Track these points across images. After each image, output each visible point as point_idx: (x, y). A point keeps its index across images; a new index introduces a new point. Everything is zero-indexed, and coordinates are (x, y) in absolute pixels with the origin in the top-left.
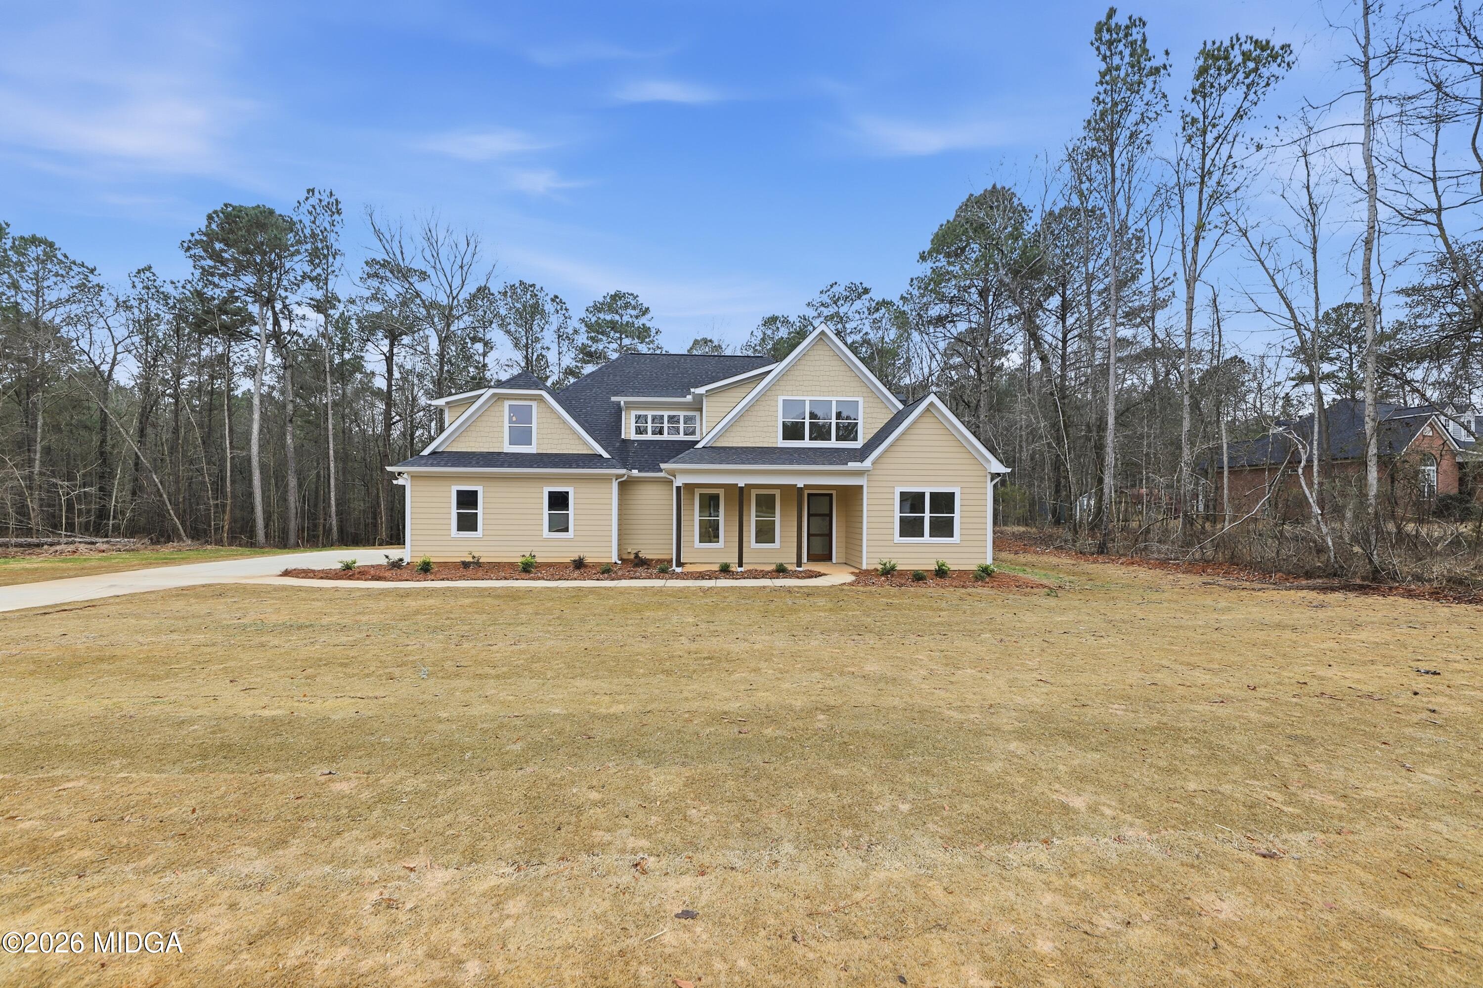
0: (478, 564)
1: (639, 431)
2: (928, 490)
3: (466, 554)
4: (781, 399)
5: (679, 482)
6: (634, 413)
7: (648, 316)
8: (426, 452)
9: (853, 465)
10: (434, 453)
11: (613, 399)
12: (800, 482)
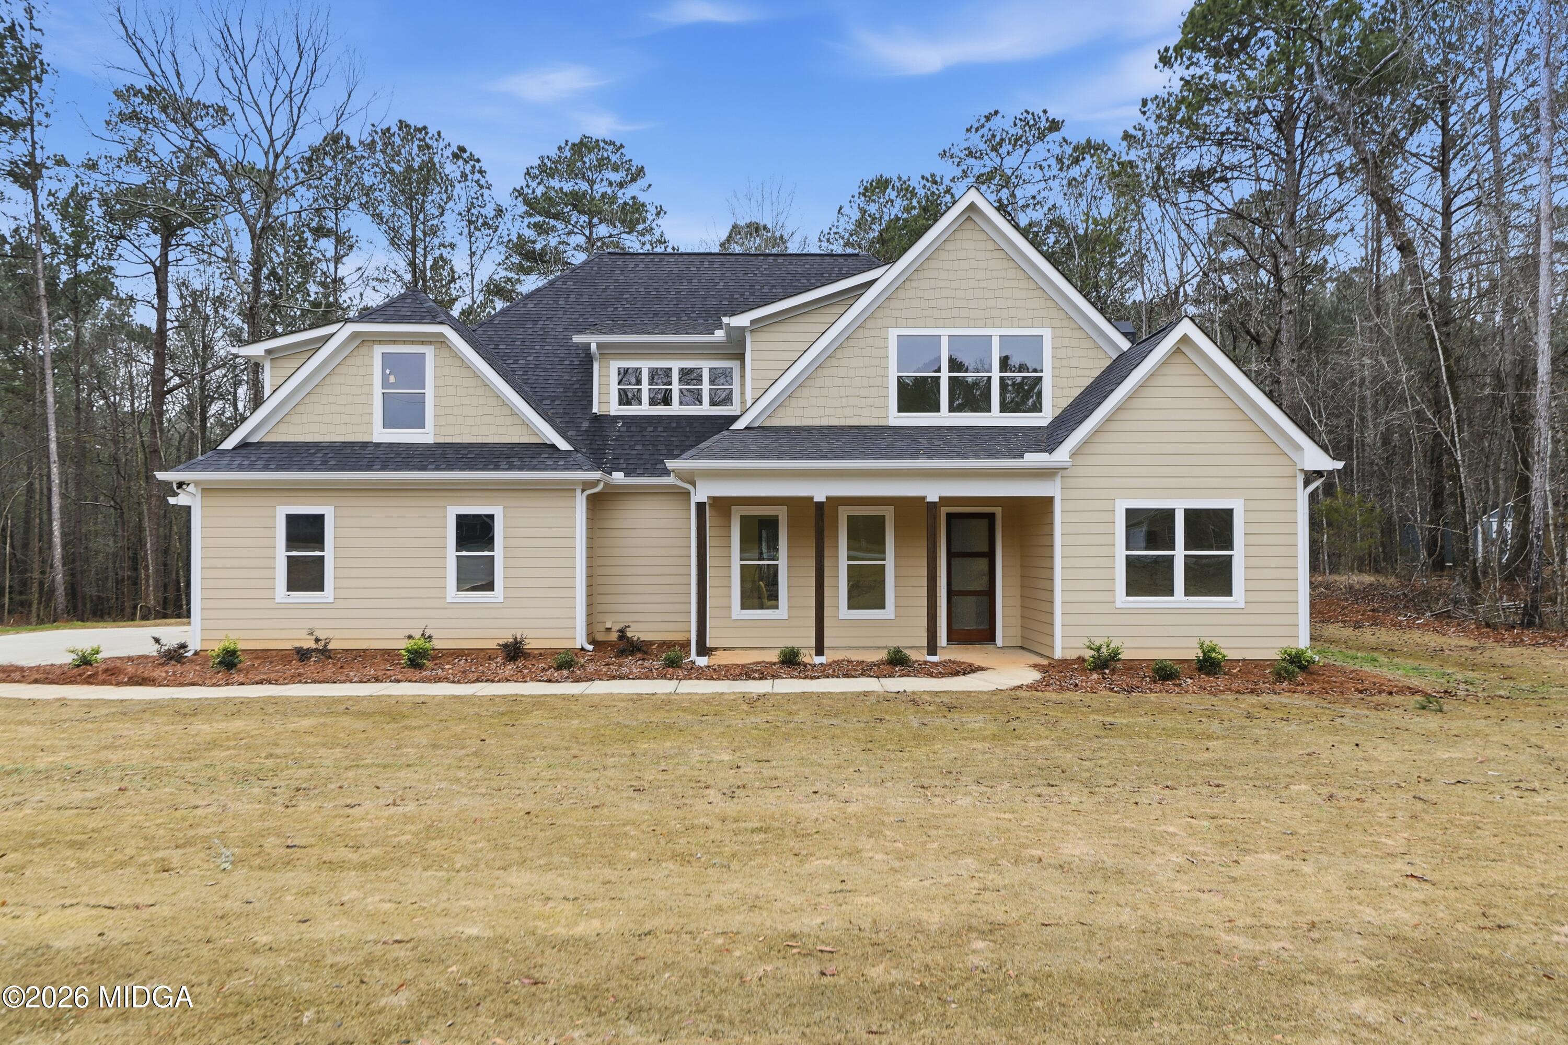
0: (325, 653)
1: (625, 399)
2: (1180, 505)
3: (303, 634)
4: (893, 334)
5: (701, 494)
6: (615, 365)
7: (641, 183)
8: (229, 443)
9: (1033, 459)
10: (244, 445)
11: (577, 339)
12: (932, 492)
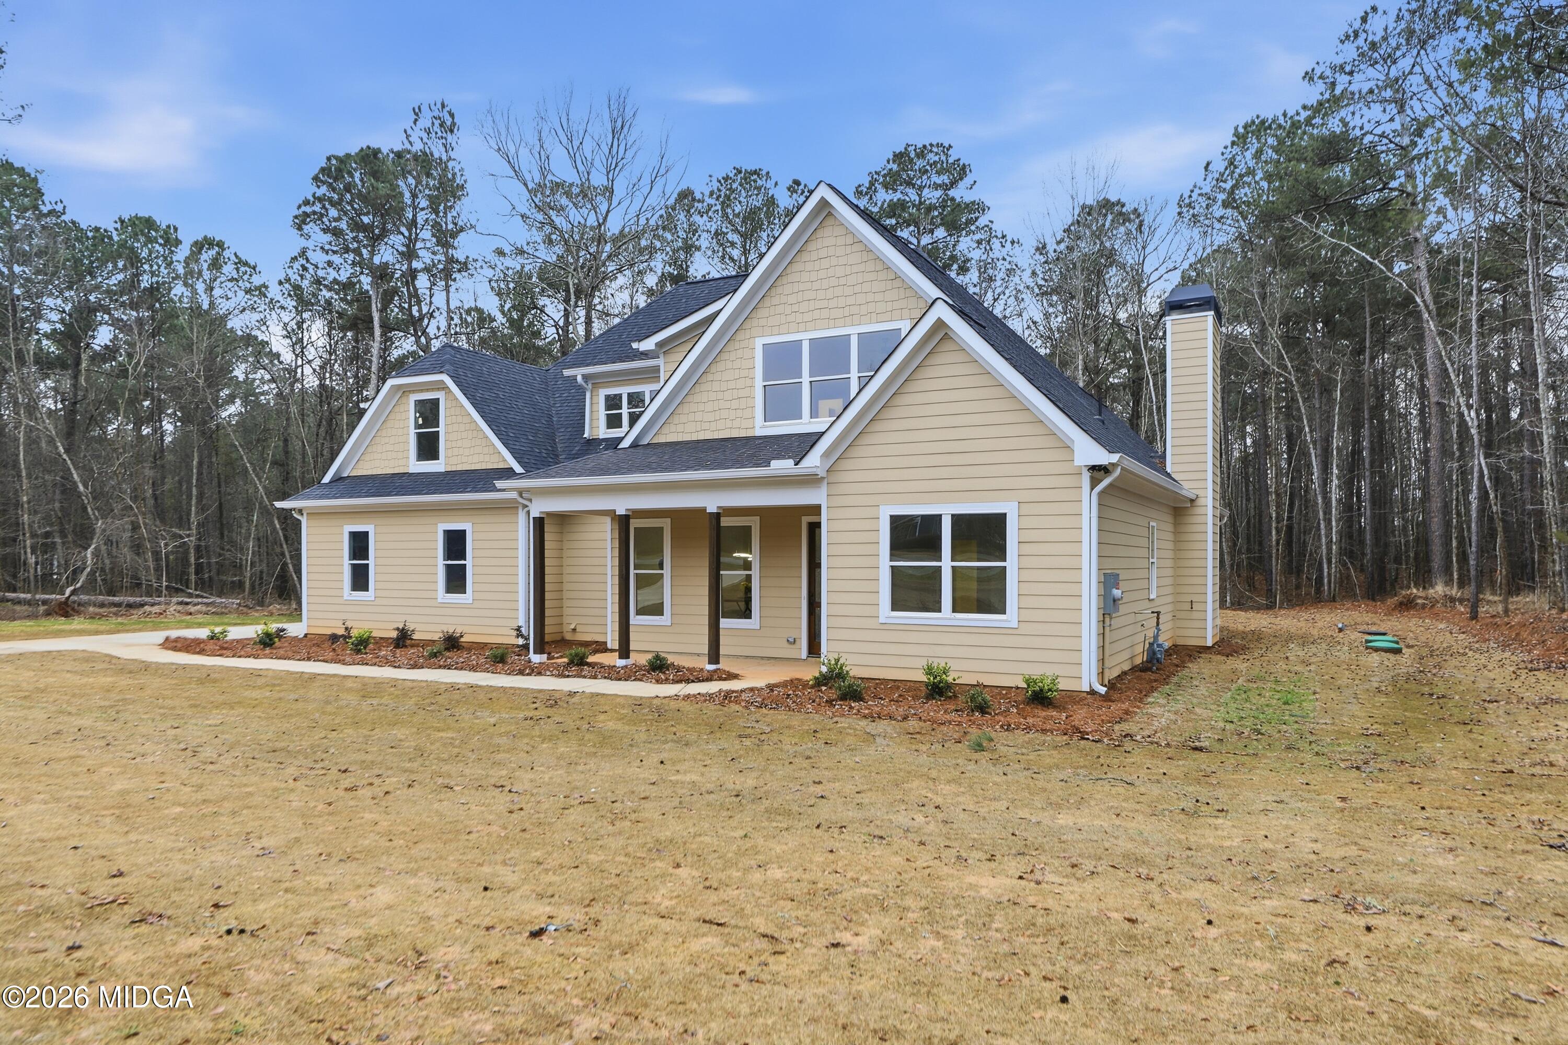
2: (947, 510)
4: (759, 343)
5: (538, 508)
6: (603, 392)
8: (327, 479)
9: (782, 466)
10: (337, 479)
11: (567, 373)
12: (712, 502)
